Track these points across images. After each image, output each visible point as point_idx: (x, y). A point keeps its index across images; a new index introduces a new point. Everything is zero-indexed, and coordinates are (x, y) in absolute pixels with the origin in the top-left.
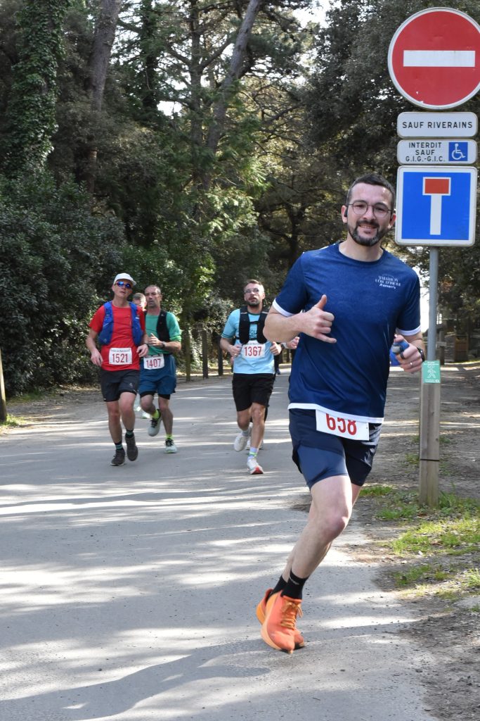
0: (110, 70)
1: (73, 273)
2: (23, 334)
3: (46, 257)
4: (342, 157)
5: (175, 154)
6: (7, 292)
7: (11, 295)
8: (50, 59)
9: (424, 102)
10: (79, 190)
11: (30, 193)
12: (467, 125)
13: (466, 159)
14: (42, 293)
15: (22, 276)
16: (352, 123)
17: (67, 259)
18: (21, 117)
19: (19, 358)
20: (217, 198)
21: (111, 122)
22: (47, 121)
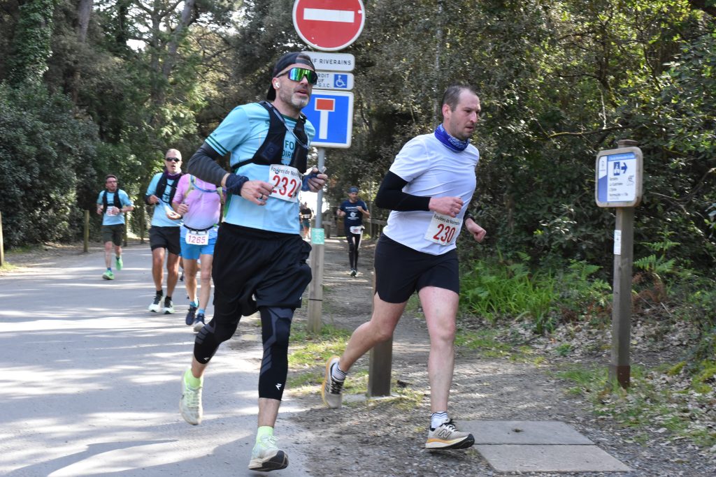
0: (92, 15)
1: (58, 160)
2: (19, 203)
3: (39, 147)
4: (260, 86)
5: (138, 77)
6: (8, 171)
7: (11, 174)
8: (49, 4)
9: (318, 45)
10: (66, 100)
11: (29, 99)
12: (348, 63)
13: (345, 87)
14: (35, 173)
15: (20, 161)
16: (268, 61)
17: (55, 149)
18: (24, 44)
19: (14, 221)
20: (168, 111)
21: (92, 52)
22: (44, 48)
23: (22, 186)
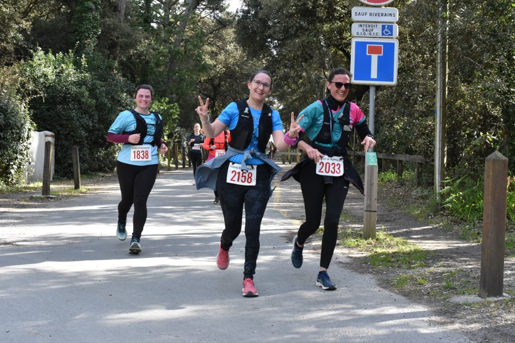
0: (127, 3)
3: (97, 99)
6: (76, 118)
7: (78, 120)
12: (392, 15)
13: (392, 35)
14: (95, 119)
15: (85, 110)
17: (109, 101)
18: (80, 25)
22: (95, 27)
23: (86, 129)
